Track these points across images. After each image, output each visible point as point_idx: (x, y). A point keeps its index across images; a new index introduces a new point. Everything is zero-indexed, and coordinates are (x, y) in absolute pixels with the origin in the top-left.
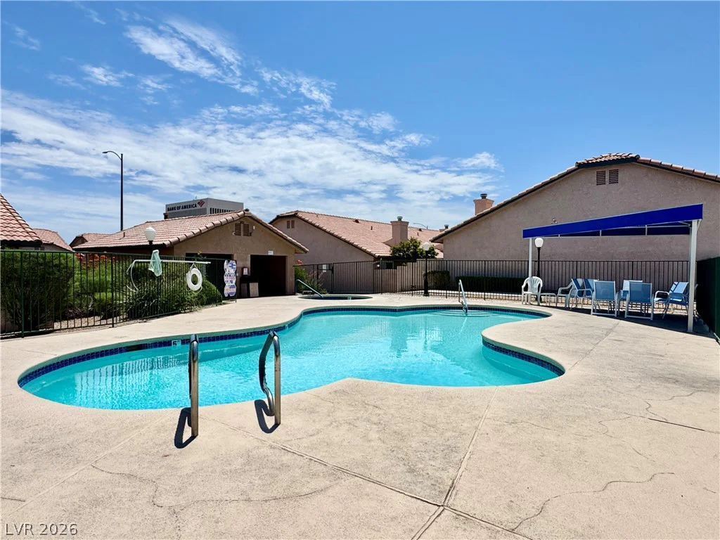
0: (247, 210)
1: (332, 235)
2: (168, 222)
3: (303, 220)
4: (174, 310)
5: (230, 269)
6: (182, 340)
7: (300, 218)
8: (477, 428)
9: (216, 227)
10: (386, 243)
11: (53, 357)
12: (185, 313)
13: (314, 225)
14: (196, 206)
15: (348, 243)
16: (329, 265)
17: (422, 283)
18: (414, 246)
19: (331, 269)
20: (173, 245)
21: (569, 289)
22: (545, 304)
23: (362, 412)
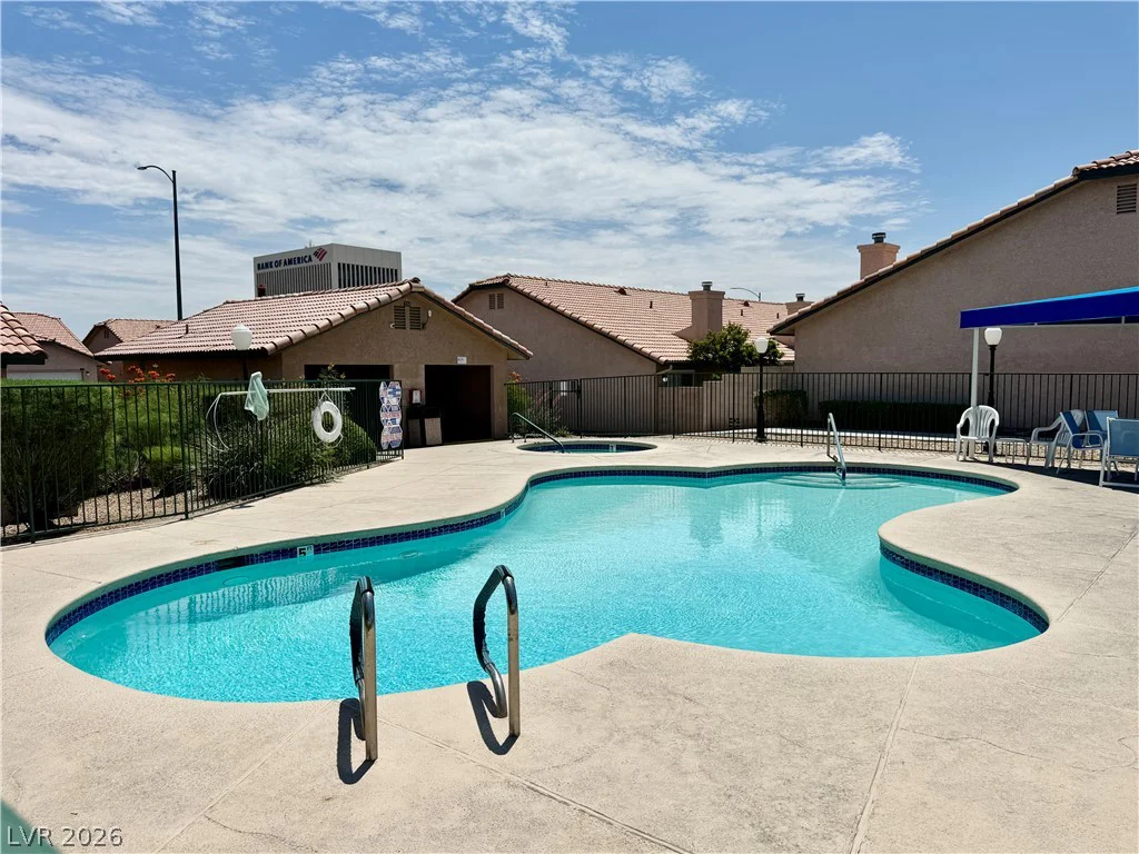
0: (416, 280)
1: (577, 321)
2: (267, 303)
3: (521, 293)
4: (292, 481)
5: (390, 398)
6: (315, 546)
7: (515, 290)
8: (882, 749)
9: (359, 314)
10: (680, 335)
11: (94, 587)
12: (312, 484)
13: (540, 303)
14: (310, 259)
15: (607, 336)
16: (573, 382)
17: (752, 413)
18: (735, 340)
19: (576, 389)
20: (280, 350)
21: (1056, 430)
22: (1002, 460)
23: (664, 710)
